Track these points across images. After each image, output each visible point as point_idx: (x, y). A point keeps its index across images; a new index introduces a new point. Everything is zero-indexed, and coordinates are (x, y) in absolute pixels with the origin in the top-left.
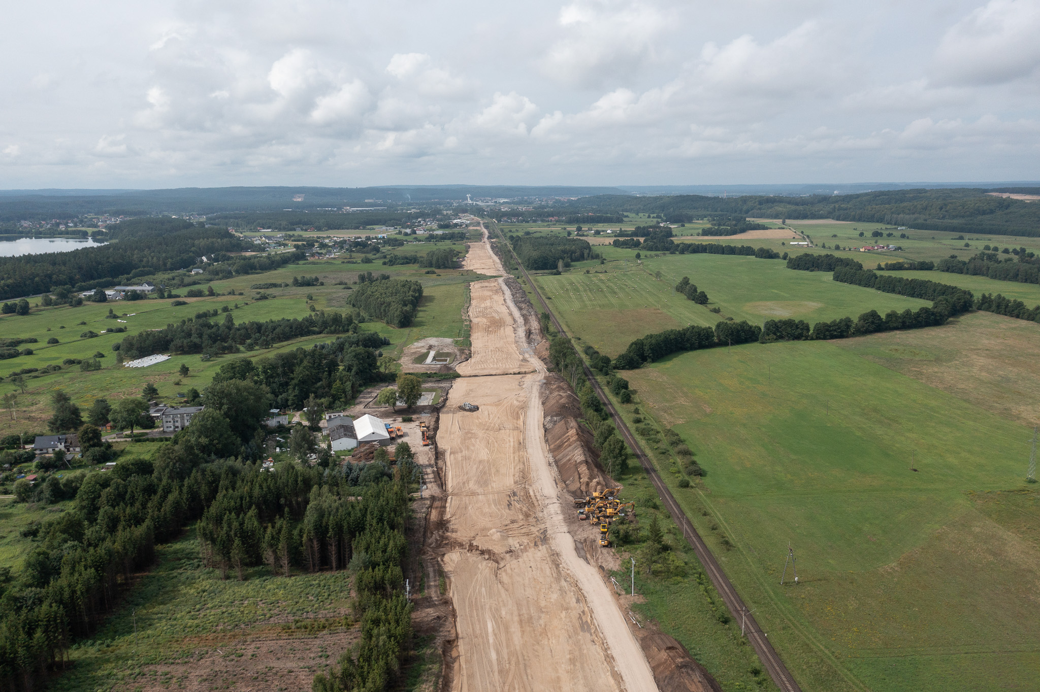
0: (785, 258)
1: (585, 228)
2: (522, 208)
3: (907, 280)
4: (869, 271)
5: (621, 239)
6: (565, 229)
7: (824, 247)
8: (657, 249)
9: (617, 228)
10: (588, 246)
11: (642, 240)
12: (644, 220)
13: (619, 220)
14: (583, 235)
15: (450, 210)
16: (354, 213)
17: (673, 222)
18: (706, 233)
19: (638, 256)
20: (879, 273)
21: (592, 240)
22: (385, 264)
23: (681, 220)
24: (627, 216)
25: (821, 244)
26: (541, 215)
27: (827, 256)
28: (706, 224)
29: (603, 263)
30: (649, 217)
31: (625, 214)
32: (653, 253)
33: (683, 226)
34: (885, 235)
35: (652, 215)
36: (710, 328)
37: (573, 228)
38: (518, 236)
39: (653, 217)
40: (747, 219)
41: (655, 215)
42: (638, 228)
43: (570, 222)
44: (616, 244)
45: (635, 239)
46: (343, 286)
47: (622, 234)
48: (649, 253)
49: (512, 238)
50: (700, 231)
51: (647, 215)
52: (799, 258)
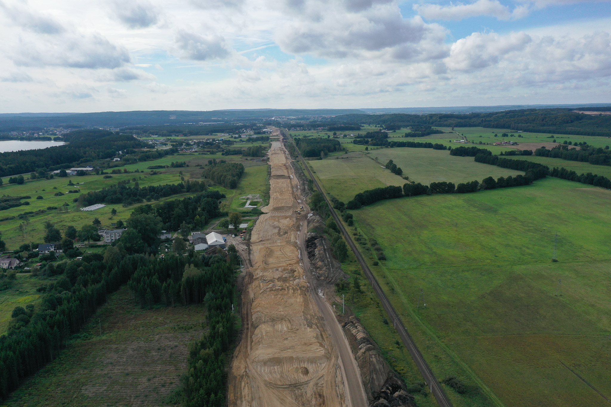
0: (450, 149)
1: (338, 133)
2: (302, 122)
3: (514, 160)
4: (496, 156)
5: (358, 139)
6: (327, 134)
7: (473, 143)
8: (377, 145)
9: (356, 133)
10: (339, 143)
11: (370, 140)
12: (373, 128)
13: (359, 129)
14: (337, 138)
15: (261, 124)
16: (205, 126)
17: (388, 130)
18: (407, 135)
19: (367, 149)
20: (500, 157)
21: (341, 140)
22: (223, 154)
23: (394, 128)
24: (363, 126)
25: (472, 141)
26: (314, 126)
27: (473, 147)
28: (408, 130)
29: (346, 153)
30: (376, 127)
31: (362, 125)
32: (375, 147)
33: (395, 131)
34: (509, 136)
35: (377, 126)
36: (400, 187)
37: (331, 134)
38: (299, 138)
39: (378, 127)
40: (432, 127)
41: (379, 126)
42: (368, 133)
43: (330, 130)
44: (355, 142)
45: (366, 139)
46: (200, 167)
47: (359, 137)
48: (373, 147)
49: (295, 139)
50: (404, 135)
51: (375, 125)
52: (457, 149)
